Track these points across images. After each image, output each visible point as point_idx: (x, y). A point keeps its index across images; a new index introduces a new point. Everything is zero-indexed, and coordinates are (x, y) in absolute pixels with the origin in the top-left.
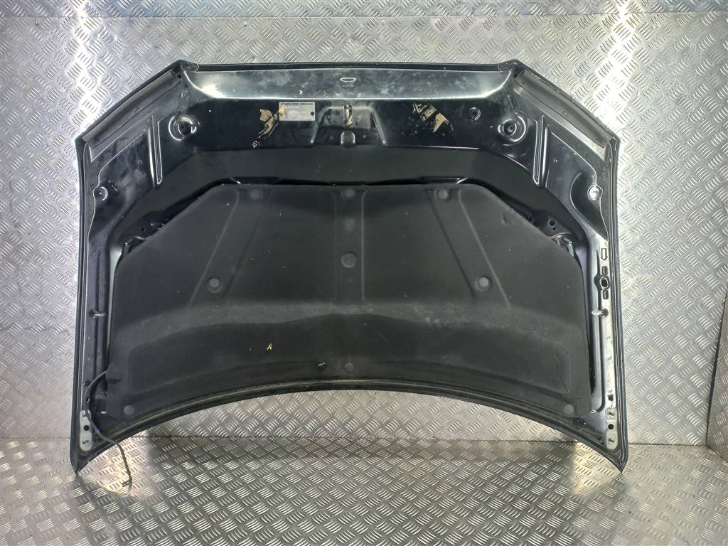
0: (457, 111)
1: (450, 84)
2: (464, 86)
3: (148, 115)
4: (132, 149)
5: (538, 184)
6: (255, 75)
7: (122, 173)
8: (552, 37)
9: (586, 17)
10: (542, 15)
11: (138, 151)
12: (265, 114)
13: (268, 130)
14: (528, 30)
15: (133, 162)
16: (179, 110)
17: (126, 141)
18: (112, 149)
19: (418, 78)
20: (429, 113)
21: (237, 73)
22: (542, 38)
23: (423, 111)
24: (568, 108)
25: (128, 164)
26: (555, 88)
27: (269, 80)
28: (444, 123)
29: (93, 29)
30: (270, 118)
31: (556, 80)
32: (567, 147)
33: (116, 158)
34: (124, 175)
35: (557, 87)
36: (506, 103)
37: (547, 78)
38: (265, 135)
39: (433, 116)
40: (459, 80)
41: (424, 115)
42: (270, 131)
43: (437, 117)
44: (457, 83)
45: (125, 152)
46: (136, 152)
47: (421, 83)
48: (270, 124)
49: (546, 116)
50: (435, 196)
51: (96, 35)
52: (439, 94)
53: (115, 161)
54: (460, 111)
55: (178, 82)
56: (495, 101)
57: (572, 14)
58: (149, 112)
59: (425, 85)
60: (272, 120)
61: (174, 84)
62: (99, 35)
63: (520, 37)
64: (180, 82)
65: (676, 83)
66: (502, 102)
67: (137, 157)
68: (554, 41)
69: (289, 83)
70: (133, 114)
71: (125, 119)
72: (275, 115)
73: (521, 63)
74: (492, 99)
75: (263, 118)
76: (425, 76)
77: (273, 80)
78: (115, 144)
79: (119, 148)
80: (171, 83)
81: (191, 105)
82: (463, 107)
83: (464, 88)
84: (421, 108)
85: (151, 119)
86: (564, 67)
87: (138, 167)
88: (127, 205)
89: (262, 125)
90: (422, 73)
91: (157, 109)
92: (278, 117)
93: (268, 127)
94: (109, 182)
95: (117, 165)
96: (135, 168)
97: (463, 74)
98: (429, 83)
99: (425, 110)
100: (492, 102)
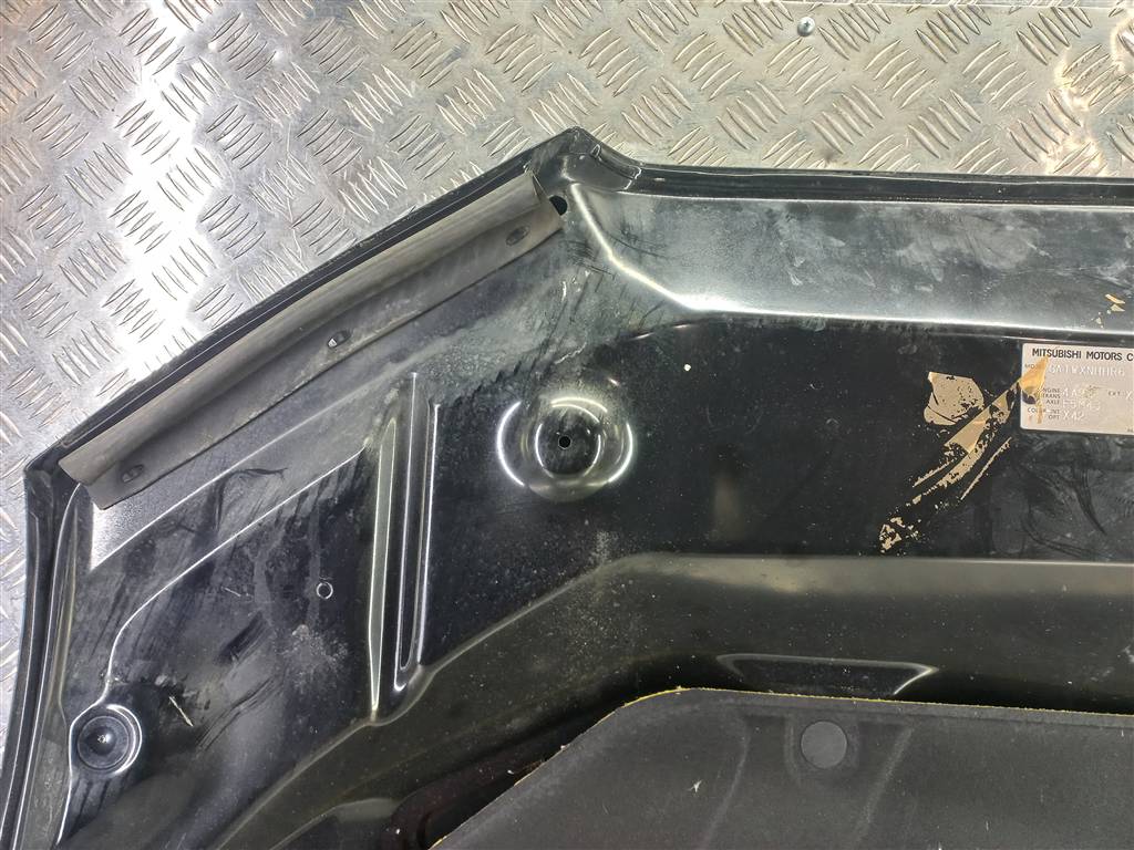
3: (394, 370)
4: (293, 527)
6: (874, 223)
7: (228, 636)
11: (323, 536)
12: (949, 395)
13: (961, 469)
15: (290, 590)
16: (547, 356)
17: (273, 485)
18: (197, 521)
21: (793, 209)
25: (263, 599)
27: (940, 244)
29: (194, 23)
30: (974, 413)
33: (209, 566)
34: (235, 648)
38: (943, 493)
42: (969, 476)
45: (258, 538)
46: (310, 540)
48: (969, 441)
51: (201, 46)
53: (200, 578)
55: (550, 230)
58: (398, 357)
60: (980, 423)
61: (532, 239)
62: (213, 46)
64: (559, 231)
67: (315, 564)
69: (1035, 262)
70: (320, 361)
71: (276, 385)
72: (1001, 402)
75: (937, 413)
77: (962, 246)
78: (216, 496)
79: (231, 516)
80: (516, 235)
81: (608, 339)
85: (405, 388)
87: (313, 616)
88: (228, 794)
89: (934, 445)
91: (440, 345)
92: (1016, 412)
93: (960, 453)
94: (160, 680)
95: (206, 599)
96: (298, 617)
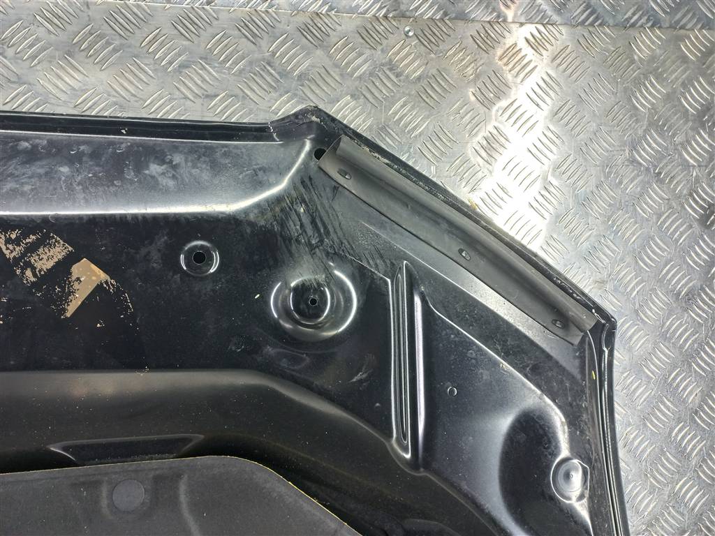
0: (143, 251)
1: (130, 174)
2: (174, 177)
5: (408, 456)
8: (415, 69)
9: (487, 26)
10: (385, 17)
14: (353, 49)
19: (32, 156)
20: (47, 259)
22: (391, 70)
23: (23, 255)
24: (471, 242)
26: (433, 188)
28: (99, 288)
31: (433, 168)
32: (480, 349)
35: (435, 184)
36: (294, 228)
37: (410, 163)
39: (63, 268)
40: (162, 162)
41: (29, 265)
43: (76, 270)
44: (155, 169)
47: (38, 168)
49: (412, 261)
50: (104, 503)
52: (87, 201)
54: (154, 252)
56: (262, 223)
57: (456, 18)
59: (50, 175)
63: (336, 66)
65: (697, 180)
66: (282, 224)
68: (419, 79)
73: (333, 120)
74: (252, 217)
76: (57, 152)
82: (162, 240)
83: (171, 183)
84: (17, 242)
86: (450, 140)
90: (51, 143)
97: (175, 148)
98: (65, 170)
99: (32, 248)
100: (251, 224)
